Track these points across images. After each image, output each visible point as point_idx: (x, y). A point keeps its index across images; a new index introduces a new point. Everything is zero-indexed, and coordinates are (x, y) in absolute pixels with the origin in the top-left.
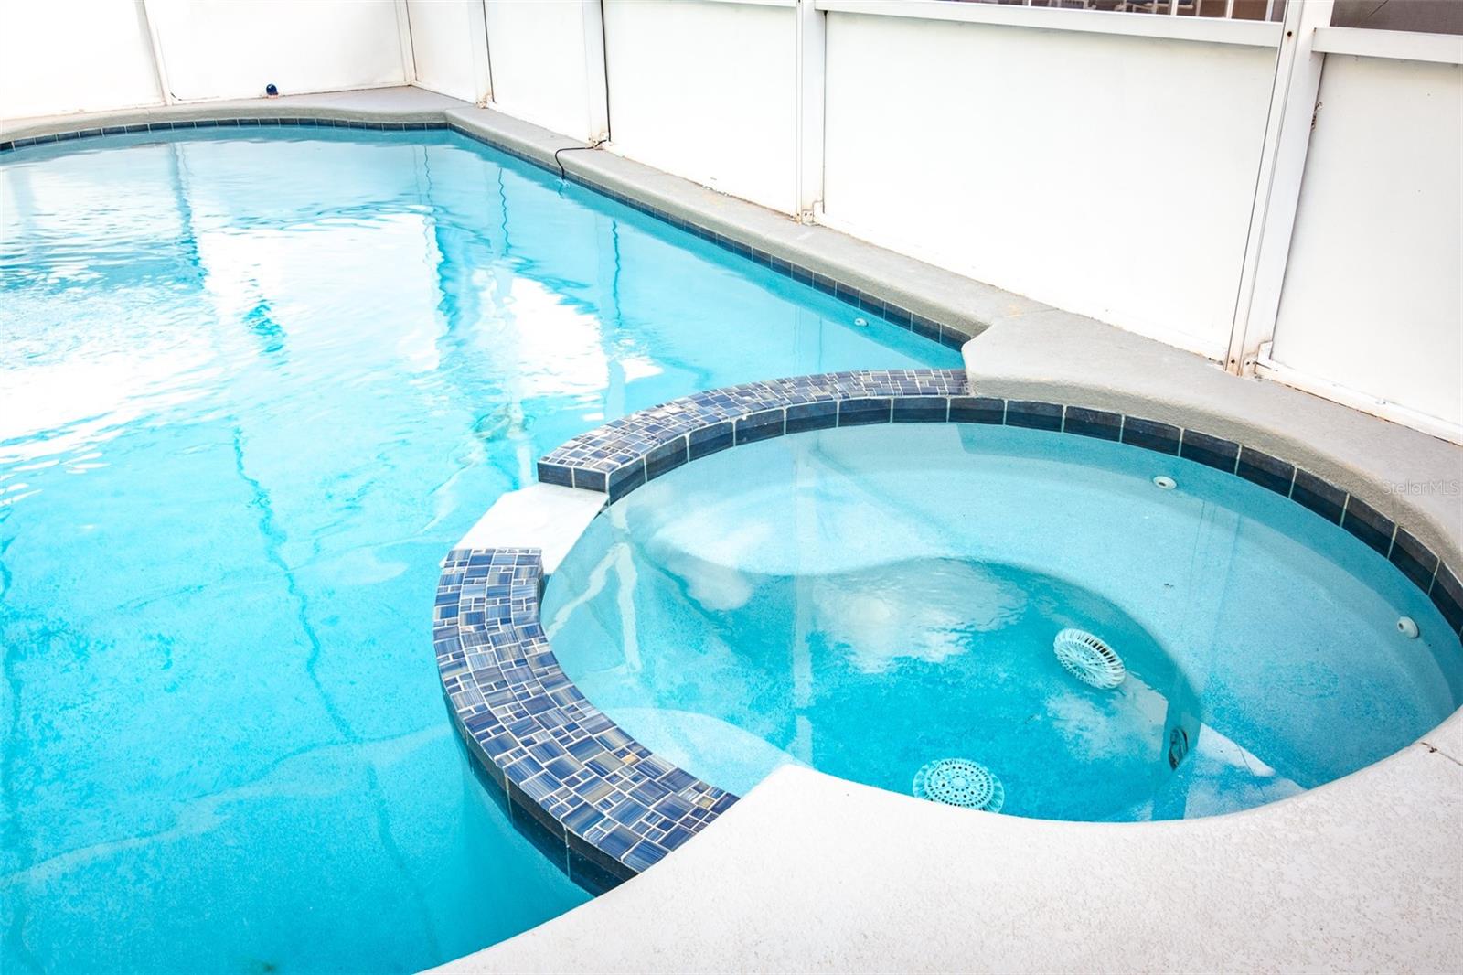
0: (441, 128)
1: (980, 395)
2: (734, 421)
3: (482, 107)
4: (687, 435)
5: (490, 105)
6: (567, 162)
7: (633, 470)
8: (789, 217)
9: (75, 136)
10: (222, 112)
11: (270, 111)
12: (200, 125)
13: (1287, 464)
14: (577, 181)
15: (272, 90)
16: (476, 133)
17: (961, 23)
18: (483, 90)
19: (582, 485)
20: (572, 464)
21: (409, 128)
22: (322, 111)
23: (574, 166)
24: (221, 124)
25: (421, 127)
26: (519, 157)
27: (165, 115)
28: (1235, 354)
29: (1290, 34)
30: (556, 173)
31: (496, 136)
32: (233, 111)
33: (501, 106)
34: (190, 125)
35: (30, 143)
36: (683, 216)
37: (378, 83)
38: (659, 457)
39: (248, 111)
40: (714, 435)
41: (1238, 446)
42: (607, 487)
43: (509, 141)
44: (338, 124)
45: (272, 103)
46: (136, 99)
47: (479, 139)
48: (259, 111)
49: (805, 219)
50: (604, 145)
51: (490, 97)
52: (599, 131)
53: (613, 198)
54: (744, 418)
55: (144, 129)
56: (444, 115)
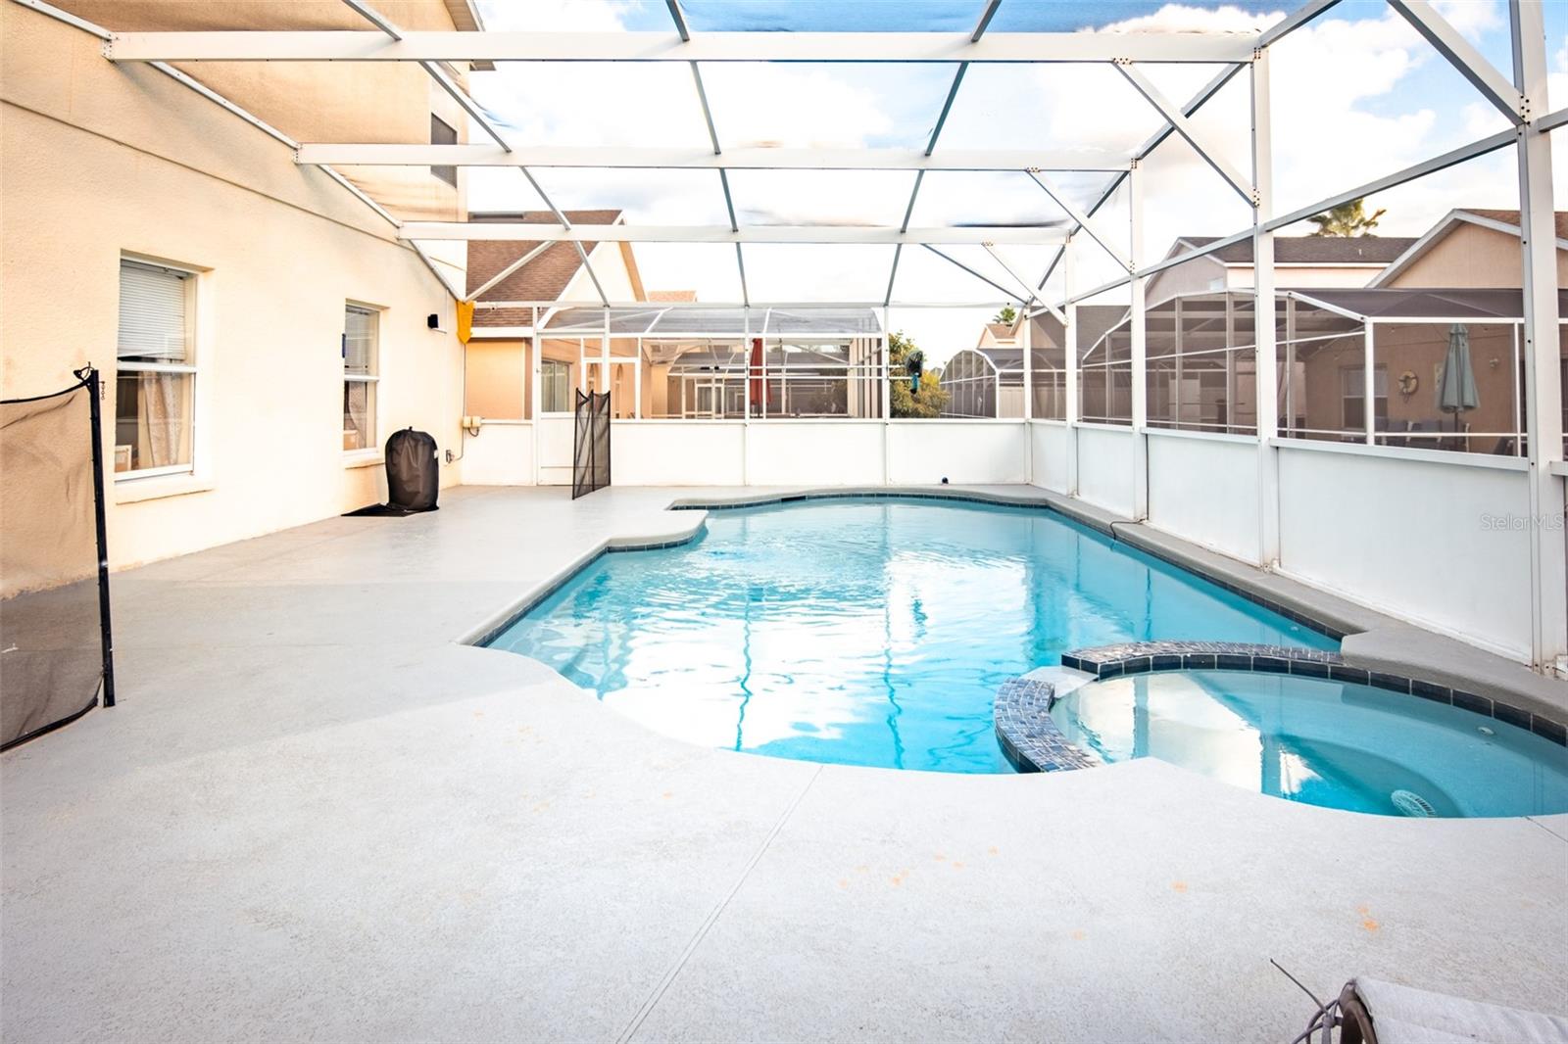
0: (1044, 508)
1: (1351, 666)
2: (1182, 656)
3: (1070, 497)
4: (1151, 657)
5: (1076, 496)
6: (1117, 529)
7: (1115, 668)
8: (1256, 568)
9: (837, 496)
10: (916, 490)
11: (943, 491)
12: (903, 496)
13: (1560, 727)
14: (1124, 541)
15: (945, 481)
16: (1064, 511)
17: (1356, 455)
18: (1072, 486)
19: (1084, 669)
20: (1080, 657)
21: (1023, 506)
22: (972, 493)
23: (1122, 532)
24: (914, 496)
25: (1031, 506)
26: (1089, 526)
27: (885, 489)
28: (1537, 660)
29: (1533, 464)
30: (1111, 535)
31: (1075, 513)
32: (921, 490)
33: (1084, 497)
34: (898, 496)
35: (815, 498)
36: (1187, 564)
37: (1008, 481)
38: (1133, 665)
39: (931, 490)
40: (1168, 661)
41: (1529, 714)
42: (1099, 671)
43: (1083, 516)
44: (980, 501)
45: (945, 487)
46: (872, 480)
47: (1066, 515)
48: (937, 491)
49: (1266, 569)
50: (1145, 522)
51: (1075, 492)
52: (1141, 512)
53: (1144, 551)
54: (1189, 655)
55: (872, 495)
56: (1046, 501)
